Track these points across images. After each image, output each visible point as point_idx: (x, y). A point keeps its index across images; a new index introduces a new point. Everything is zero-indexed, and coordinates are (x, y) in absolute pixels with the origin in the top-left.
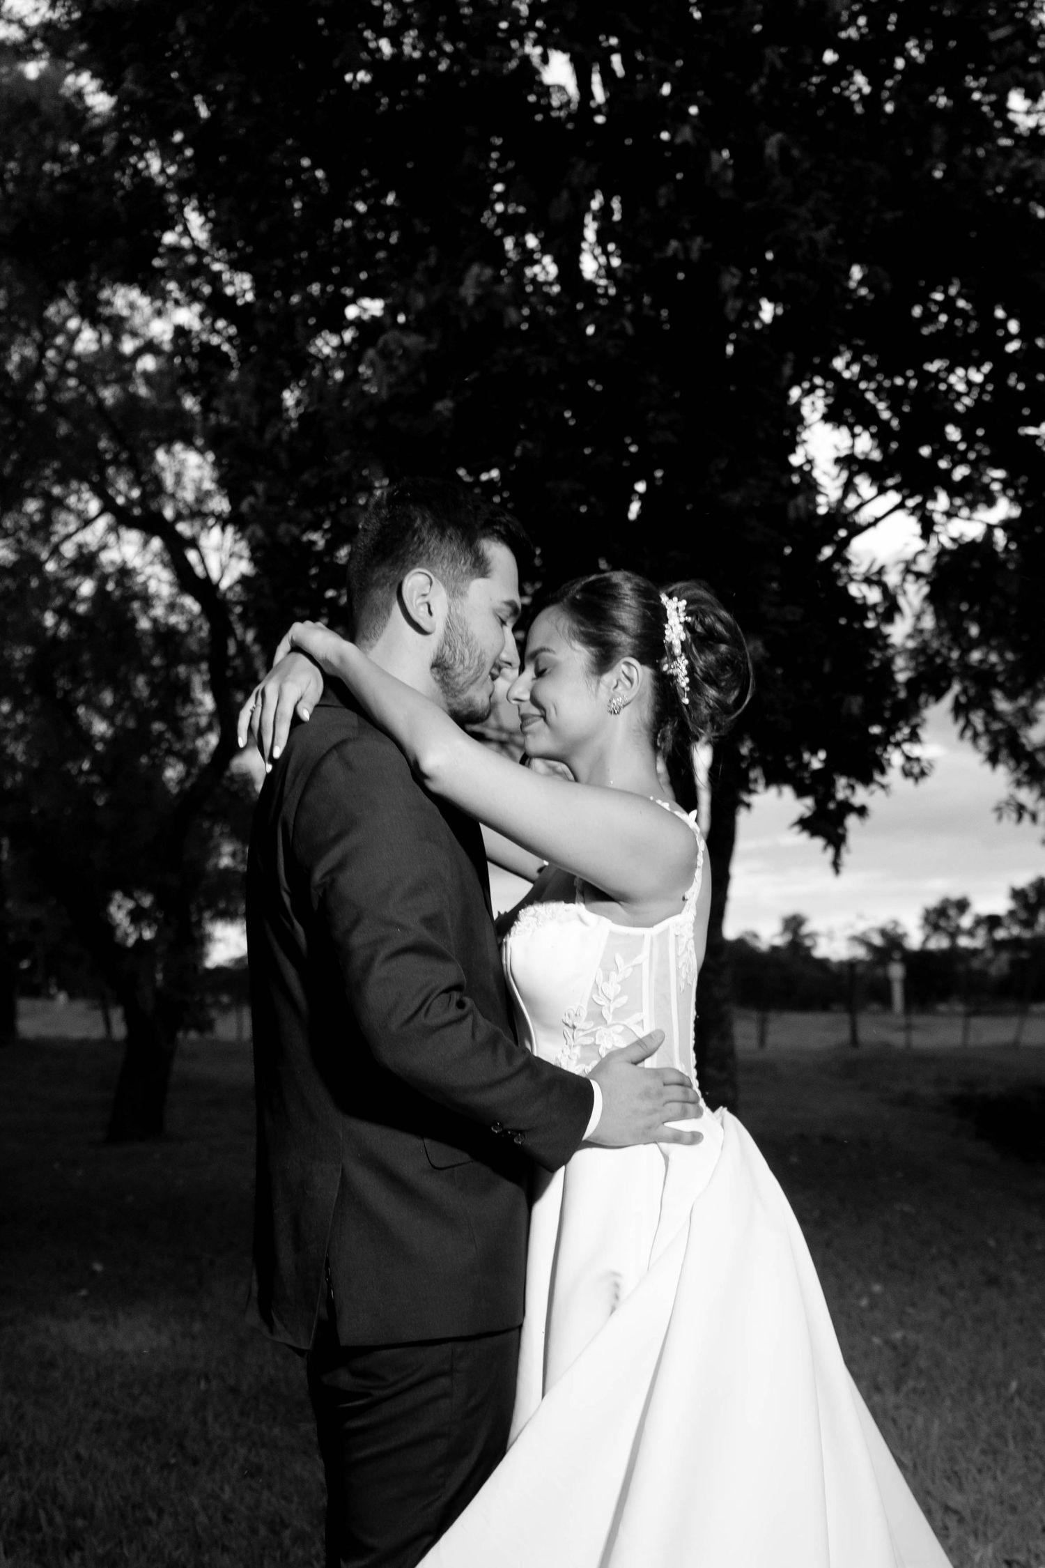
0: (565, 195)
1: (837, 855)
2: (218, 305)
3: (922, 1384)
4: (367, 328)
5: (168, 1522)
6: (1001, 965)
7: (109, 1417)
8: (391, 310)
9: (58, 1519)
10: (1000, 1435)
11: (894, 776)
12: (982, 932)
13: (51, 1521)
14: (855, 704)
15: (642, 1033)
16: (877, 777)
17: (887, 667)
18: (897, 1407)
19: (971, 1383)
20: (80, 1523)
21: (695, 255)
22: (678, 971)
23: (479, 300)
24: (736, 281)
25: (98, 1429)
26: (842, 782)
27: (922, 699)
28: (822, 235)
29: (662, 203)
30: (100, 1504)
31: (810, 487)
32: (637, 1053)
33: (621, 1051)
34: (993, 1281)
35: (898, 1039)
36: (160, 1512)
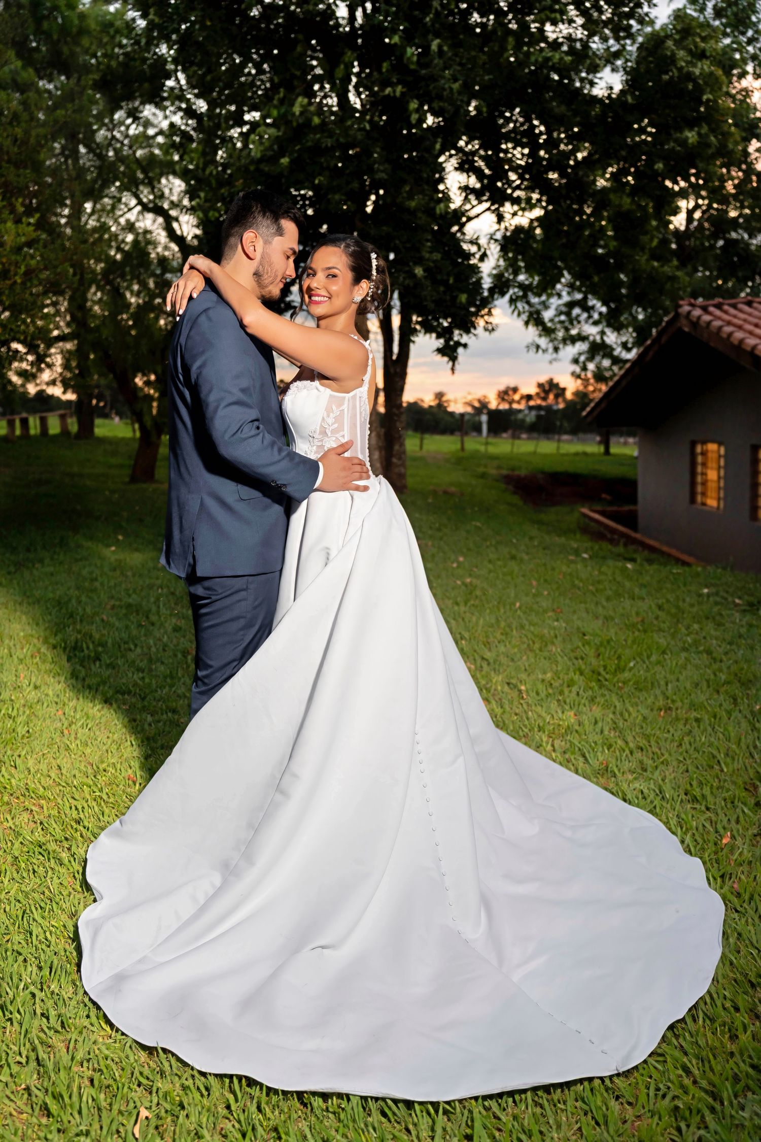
0: (342, 66)
1: (454, 365)
2: (190, 113)
3: (477, 602)
4: (254, 125)
5: (139, 650)
6: (531, 417)
7: (117, 603)
8: (264, 117)
9: (91, 646)
10: (510, 626)
11: (480, 330)
12: (523, 402)
13: (88, 648)
14: (463, 298)
15: (344, 441)
16: (472, 330)
17: (479, 282)
18: (465, 612)
19: (499, 603)
20: (100, 649)
21: (398, 94)
22: (361, 413)
23: (302, 113)
24: (416, 106)
25: (113, 607)
26: (456, 332)
27: (496, 296)
28: (456, 86)
29: (384, 70)
30: (110, 641)
31: (447, 199)
32: (340, 450)
33: (334, 449)
34: (513, 558)
35: (482, 448)
36: (136, 646)
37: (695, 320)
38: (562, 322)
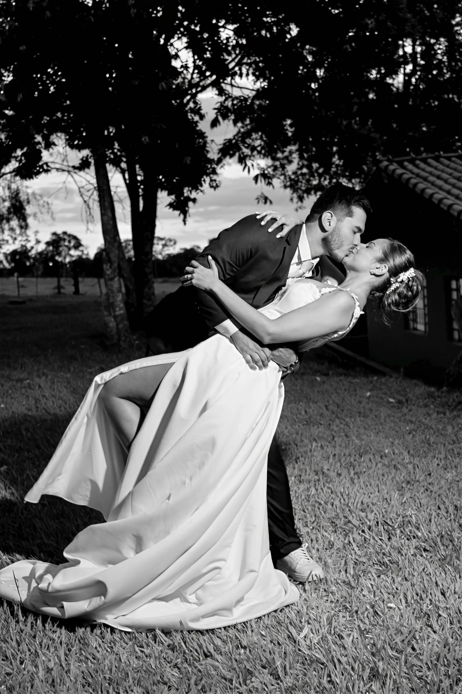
1: (185, 217)
16: (200, 188)
26: (186, 189)
37: (390, 173)
38: (303, 175)
